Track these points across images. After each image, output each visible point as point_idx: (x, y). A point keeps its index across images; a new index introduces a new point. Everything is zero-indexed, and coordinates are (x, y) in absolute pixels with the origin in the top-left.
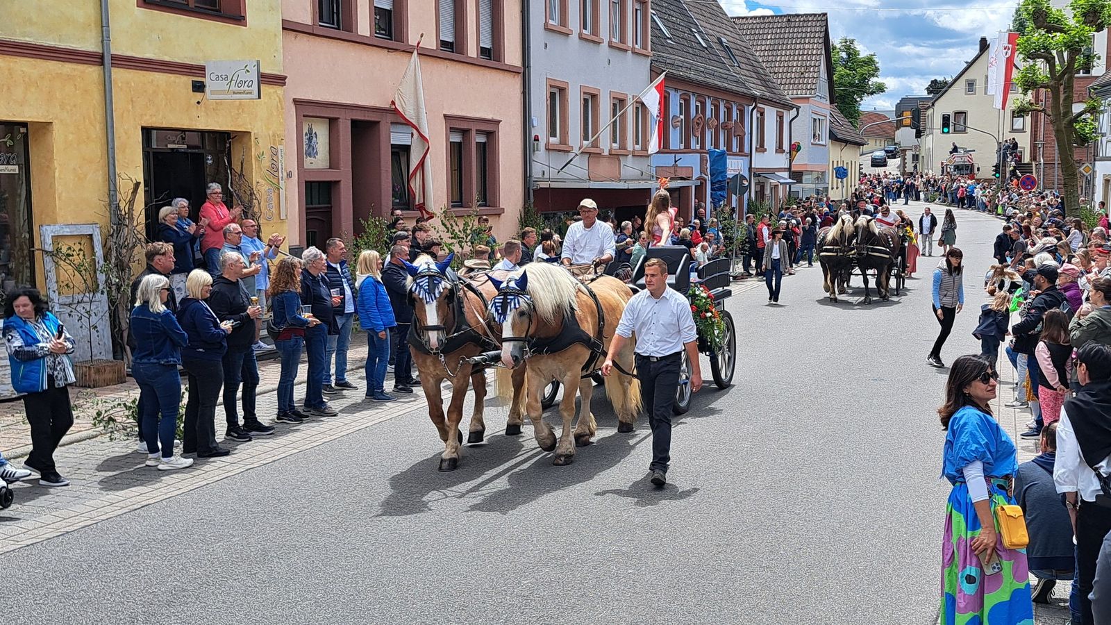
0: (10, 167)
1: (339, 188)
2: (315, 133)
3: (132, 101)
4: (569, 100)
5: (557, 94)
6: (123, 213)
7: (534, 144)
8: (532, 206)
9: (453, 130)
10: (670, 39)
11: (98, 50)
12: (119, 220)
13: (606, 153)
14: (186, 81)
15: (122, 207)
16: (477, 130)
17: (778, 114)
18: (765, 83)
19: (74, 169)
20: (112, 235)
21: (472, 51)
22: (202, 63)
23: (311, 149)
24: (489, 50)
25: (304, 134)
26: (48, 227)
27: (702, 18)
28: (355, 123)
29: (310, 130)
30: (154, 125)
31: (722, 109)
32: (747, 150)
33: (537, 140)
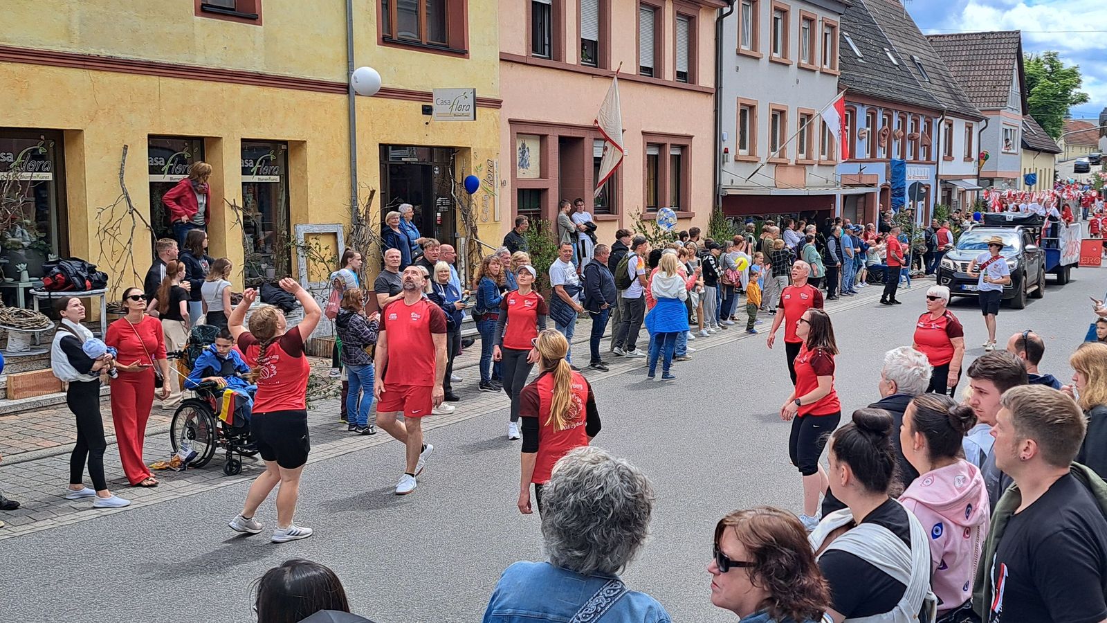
0: (272, 177)
1: (547, 195)
2: (528, 148)
3: (372, 123)
4: (758, 117)
5: (747, 112)
6: (362, 215)
7: (724, 156)
8: (721, 210)
9: (649, 145)
10: (862, 58)
11: (343, 80)
12: (358, 221)
13: (793, 163)
14: (417, 106)
15: (361, 211)
16: (671, 145)
17: (968, 125)
18: (955, 96)
19: (324, 179)
20: (352, 233)
21: (669, 75)
22: (431, 90)
23: (524, 161)
24: (685, 73)
25: (518, 149)
26: (300, 226)
27: (896, 38)
28: (562, 139)
29: (524, 145)
30: (390, 143)
31: (909, 121)
32: (934, 159)
33: (727, 152)
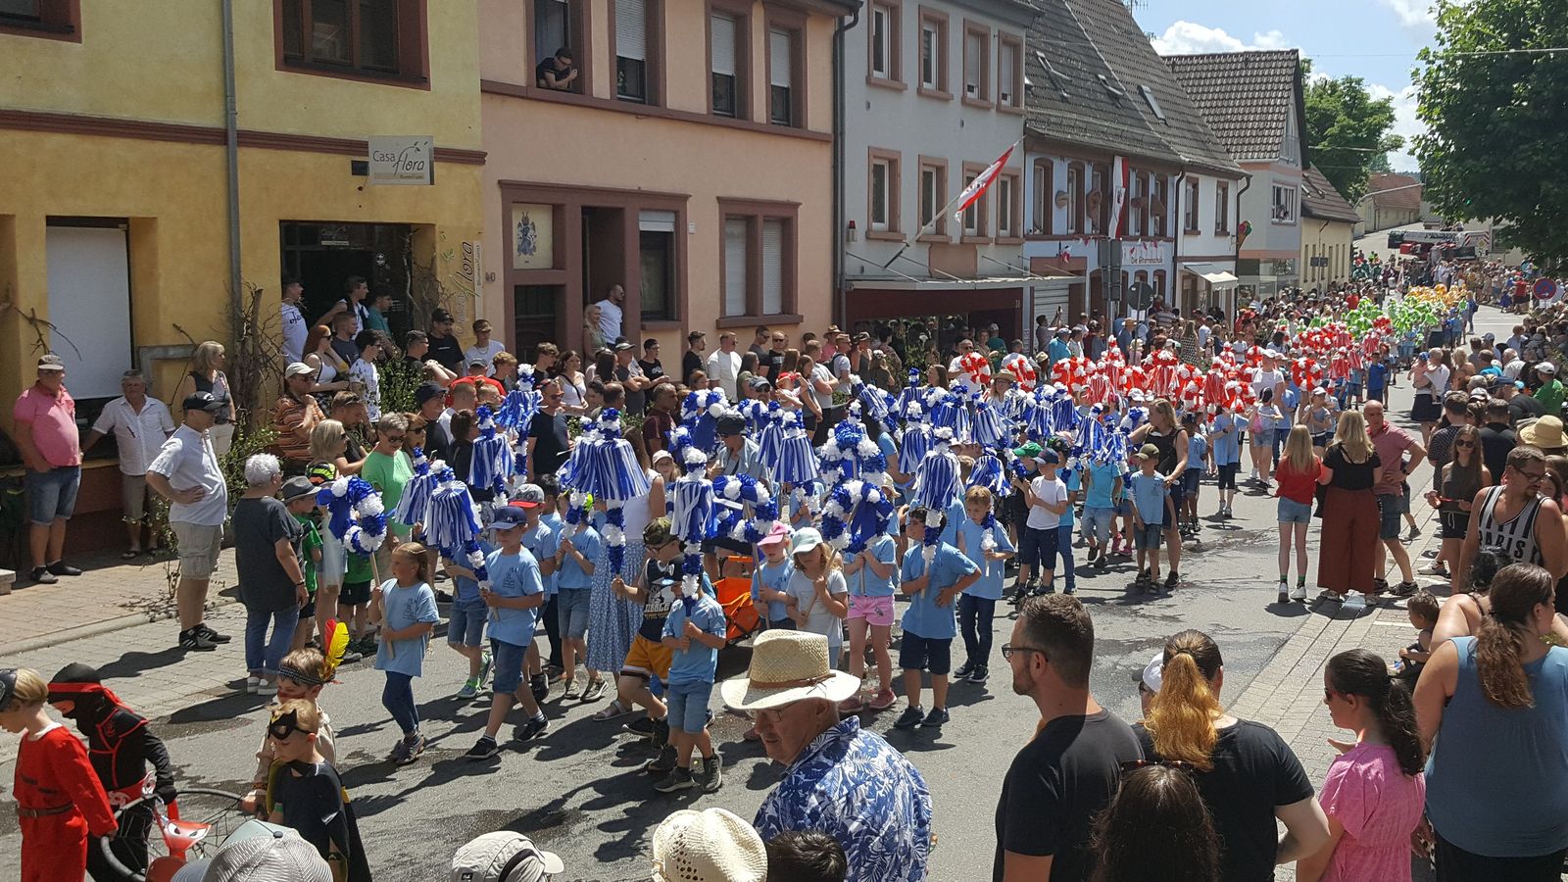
1: (565, 294)
2: (533, 223)
4: (902, 174)
5: (885, 168)
7: (848, 233)
9: (730, 217)
11: (221, 125)
13: (956, 240)
14: (344, 162)
16: (767, 217)
17: (1220, 185)
18: (1203, 144)
21: (760, 115)
22: (365, 138)
23: (526, 244)
25: (515, 225)
27: (1117, 59)
29: (526, 220)
31: (1133, 181)
32: (1170, 233)
33: (854, 228)
